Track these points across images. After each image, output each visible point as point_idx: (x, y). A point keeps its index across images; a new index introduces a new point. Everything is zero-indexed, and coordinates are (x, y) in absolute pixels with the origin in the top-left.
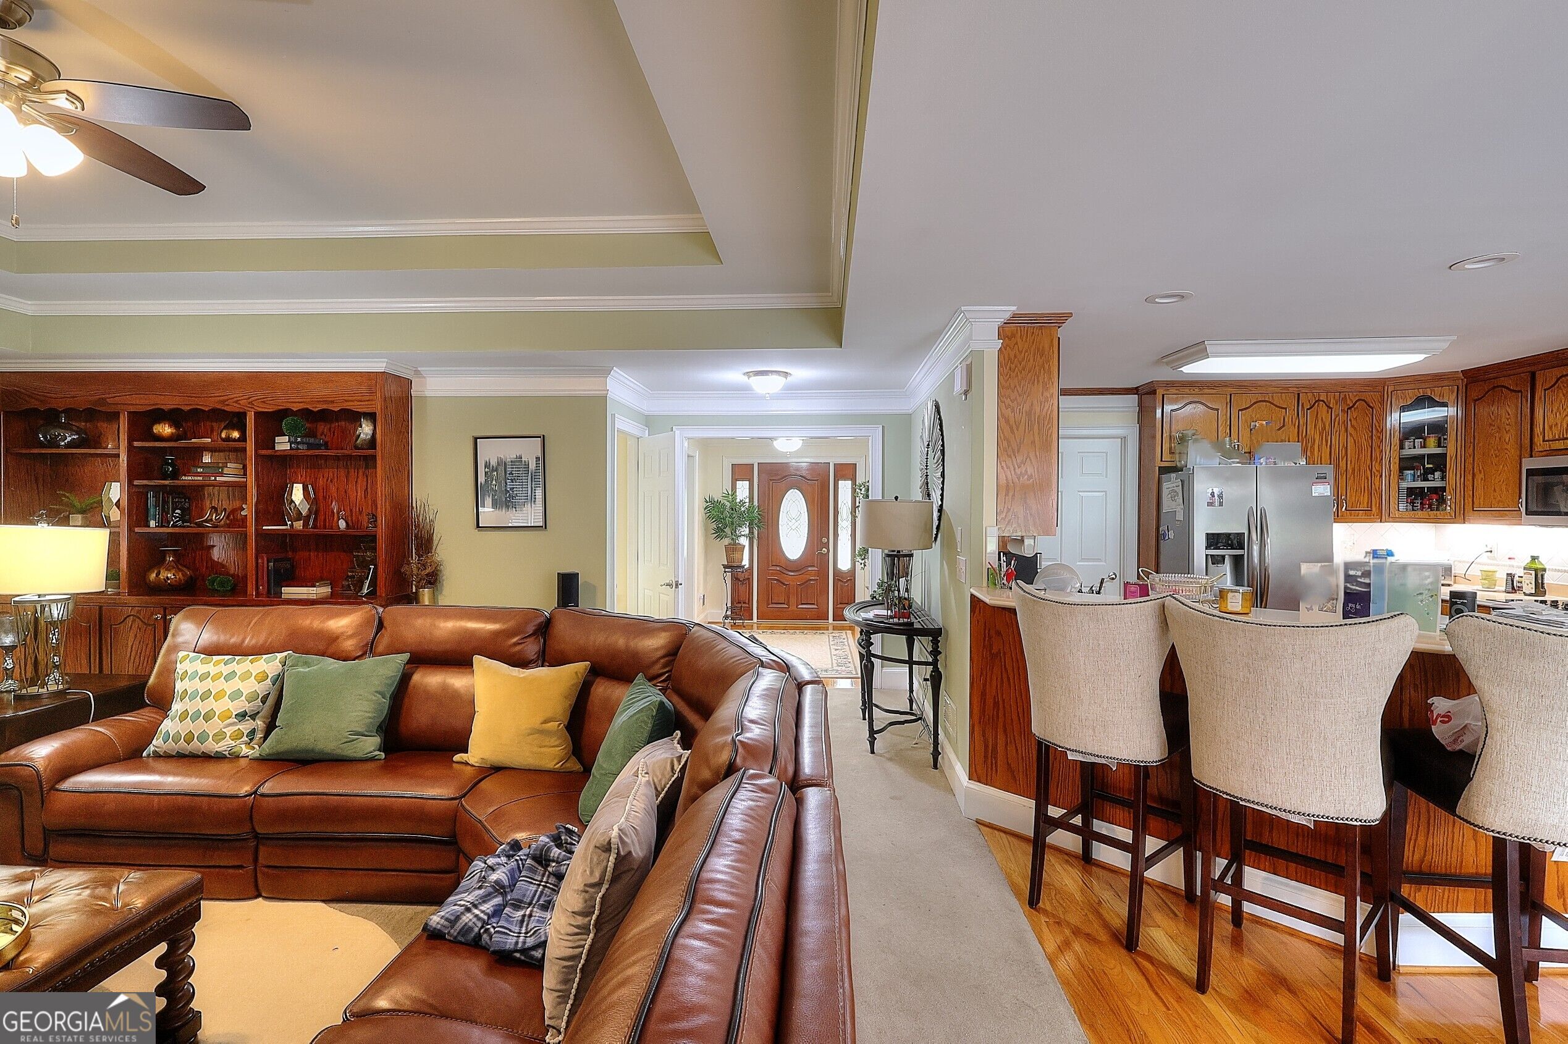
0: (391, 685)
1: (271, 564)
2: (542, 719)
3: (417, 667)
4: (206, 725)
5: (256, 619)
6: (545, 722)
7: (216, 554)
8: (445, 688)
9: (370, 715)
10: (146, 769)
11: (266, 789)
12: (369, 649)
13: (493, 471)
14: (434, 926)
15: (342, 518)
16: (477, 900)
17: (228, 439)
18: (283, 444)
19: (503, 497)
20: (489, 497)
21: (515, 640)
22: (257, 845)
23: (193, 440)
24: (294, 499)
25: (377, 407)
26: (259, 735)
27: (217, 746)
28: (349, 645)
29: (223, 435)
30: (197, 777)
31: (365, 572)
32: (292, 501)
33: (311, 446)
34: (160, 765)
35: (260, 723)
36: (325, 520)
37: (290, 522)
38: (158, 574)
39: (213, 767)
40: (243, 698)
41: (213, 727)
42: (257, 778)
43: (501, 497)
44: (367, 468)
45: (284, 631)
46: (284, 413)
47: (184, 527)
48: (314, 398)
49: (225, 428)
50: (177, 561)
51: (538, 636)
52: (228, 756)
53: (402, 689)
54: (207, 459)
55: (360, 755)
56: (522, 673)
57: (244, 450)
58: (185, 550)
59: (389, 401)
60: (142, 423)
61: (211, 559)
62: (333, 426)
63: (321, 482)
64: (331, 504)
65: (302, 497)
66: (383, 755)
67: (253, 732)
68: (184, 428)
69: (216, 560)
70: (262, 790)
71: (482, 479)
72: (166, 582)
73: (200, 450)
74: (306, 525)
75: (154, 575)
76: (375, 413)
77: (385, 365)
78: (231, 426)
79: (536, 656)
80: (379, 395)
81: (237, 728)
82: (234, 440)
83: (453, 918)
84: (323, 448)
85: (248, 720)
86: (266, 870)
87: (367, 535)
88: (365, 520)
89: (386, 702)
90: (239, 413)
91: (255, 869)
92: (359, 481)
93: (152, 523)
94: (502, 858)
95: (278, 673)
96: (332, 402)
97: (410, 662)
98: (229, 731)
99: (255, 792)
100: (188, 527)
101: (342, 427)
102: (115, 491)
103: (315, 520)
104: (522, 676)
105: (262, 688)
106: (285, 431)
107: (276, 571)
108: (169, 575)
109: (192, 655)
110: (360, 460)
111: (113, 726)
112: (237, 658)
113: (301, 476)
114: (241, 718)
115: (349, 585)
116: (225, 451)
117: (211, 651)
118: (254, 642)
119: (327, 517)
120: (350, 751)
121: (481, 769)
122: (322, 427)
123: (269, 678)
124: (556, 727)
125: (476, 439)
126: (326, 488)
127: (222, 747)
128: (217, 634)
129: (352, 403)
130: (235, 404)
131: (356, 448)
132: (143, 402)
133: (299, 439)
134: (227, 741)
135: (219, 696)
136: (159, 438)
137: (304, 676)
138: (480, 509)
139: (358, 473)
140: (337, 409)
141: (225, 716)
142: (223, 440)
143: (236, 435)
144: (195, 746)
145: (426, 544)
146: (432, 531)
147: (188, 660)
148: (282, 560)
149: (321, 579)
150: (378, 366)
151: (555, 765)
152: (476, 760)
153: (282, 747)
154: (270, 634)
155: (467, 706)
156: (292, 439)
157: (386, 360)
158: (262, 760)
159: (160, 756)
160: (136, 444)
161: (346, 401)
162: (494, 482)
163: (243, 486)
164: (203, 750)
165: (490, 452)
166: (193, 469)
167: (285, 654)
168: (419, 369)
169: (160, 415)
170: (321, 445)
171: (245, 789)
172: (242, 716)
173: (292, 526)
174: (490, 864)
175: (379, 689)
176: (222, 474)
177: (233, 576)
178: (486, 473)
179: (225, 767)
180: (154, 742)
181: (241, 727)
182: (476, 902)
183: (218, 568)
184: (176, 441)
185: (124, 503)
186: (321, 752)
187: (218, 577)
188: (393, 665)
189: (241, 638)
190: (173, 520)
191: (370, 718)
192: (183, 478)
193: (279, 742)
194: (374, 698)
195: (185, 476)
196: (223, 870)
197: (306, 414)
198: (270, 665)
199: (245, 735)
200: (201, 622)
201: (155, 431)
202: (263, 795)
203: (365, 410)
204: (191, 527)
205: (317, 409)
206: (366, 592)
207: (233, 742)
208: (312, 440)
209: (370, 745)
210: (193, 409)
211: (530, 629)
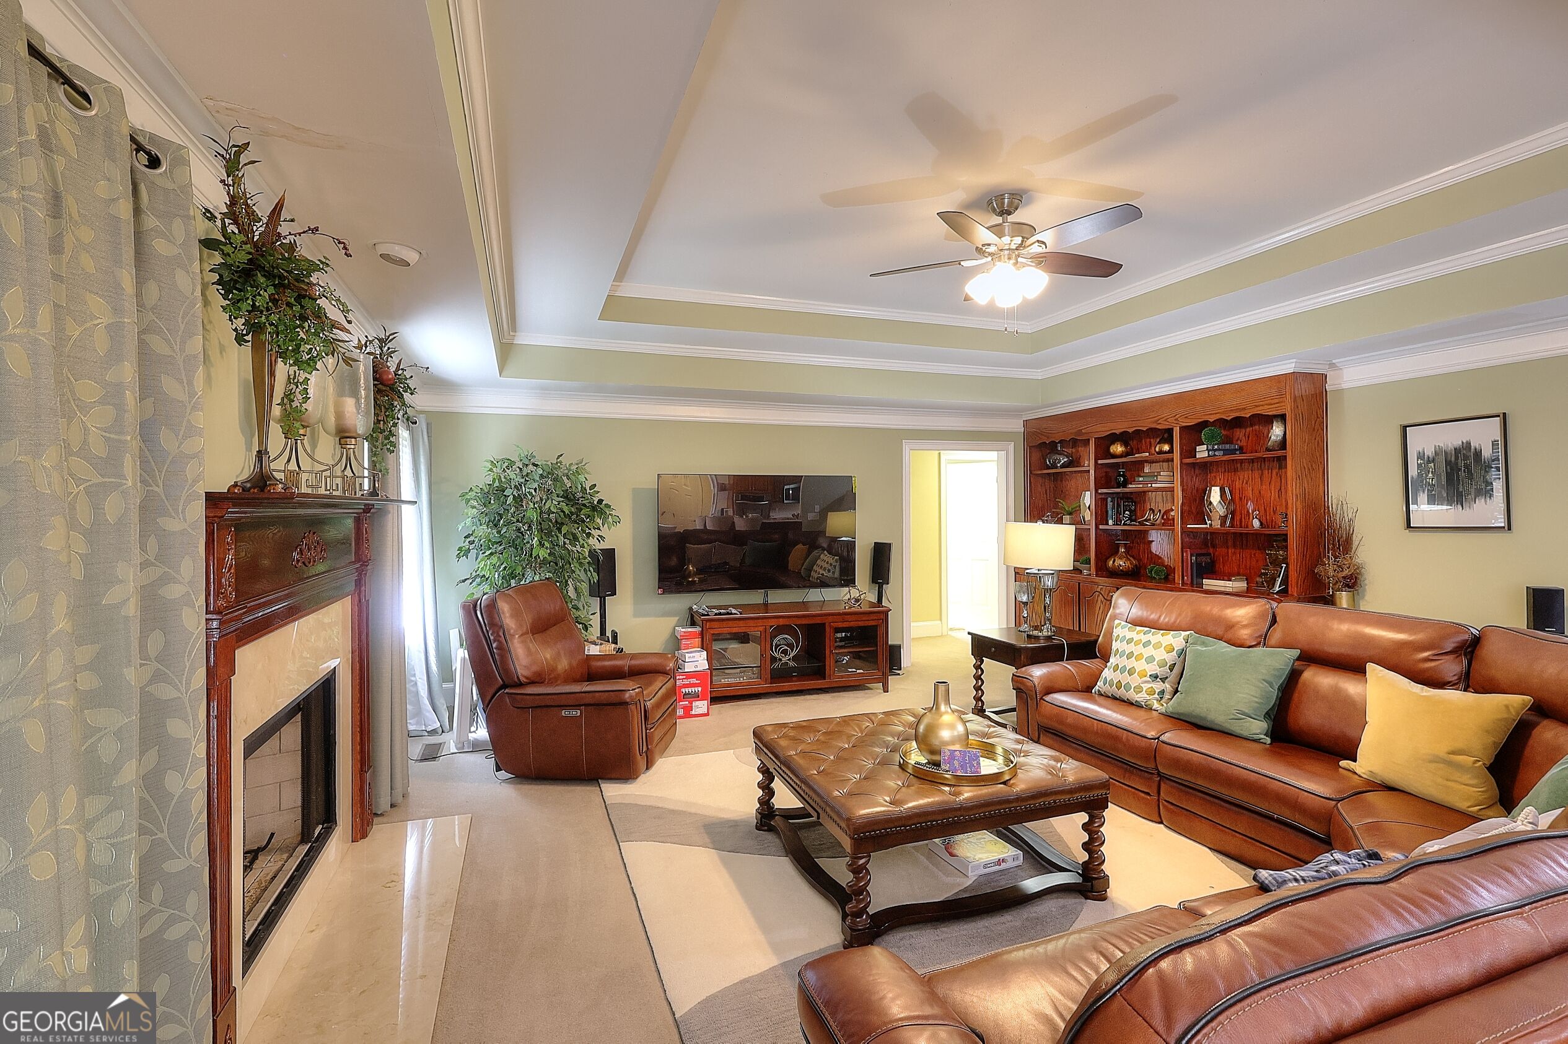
0: (1280, 677)
1: (1194, 558)
2: (1450, 749)
3: (1309, 665)
4: (1129, 678)
5: (1170, 601)
6: (1453, 753)
7: (1155, 548)
8: (1337, 691)
9: (1257, 700)
10: (1092, 700)
11: (1165, 738)
12: (1263, 640)
13: (1429, 462)
14: (1263, 879)
15: (1256, 518)
16: (1308, 877)
17: (1161, 452)
18: (1202, 452)
19: (1443, 492)
20: (1424, 492)
21: (1426, 654)
22: (1160, 780)
23: (1136, 455)
24: (1212, 501)
25: (1287, 409)
26: (1167, 696)
27: (1137, 696)
28: (1244, 634)
29: (1157, 449)
30: (1121, 714)
31: (1277, 571)
32: (1211, 503)
33: (1226, 452)
34: (1101, 700)
35: (1168, 687)
36: (1241, 520)
37: (1210, 522)
38: (1114, 562)
39: (1133, 710)
40: (1155, 663)
41: (1134, 681)
42: (1161, 727)
43: (1441, 492)
44: (1280, 468)
45: (1189, 614)
46: (1205, 424)
47: (1132, 525)
48: (1227, 409)
49: (1159, 443)
50: (1127, 552)
51: (1461, 655)
52: (1145, 707)
53: (1291, 682)
54: (1147, 470)
55: (1245, 733)
56: (1426, 692)
57: (1172, 460)
58: (1133, 543)
59: (1299, 401)
60: (1103, 445)
61: (1151, 552)
62: (1248, 430)
63: (1238, 484)
64: (1247, 504)
65: (1219, 498)
66: (1268, 740)
67: (1162, 692)
68: (1131, 446)
69: (1154, 552)
70: (1162, 738)
71: (1413, 472)
72: (1119, 568)
73: (1141, 464)
74: (1223, 524)
75: (1111, 562)
76: (1286, 414)
77: (1293, 365)
78: (1163, 441)
79: (1456, 678)
80: (1288, 397)
81: (1150, 686)
82: (1166, 453)
83: (1280, 880)
84: (1238, 452)
85: (1159, 682)
86: (1165, 803)
87: (1280, 534)
88: (1279, 519)
89: (1274, 694)
90: (1169, 429)
91: (1159, 800)
92: (1273, 483)
93: (1110, 522)
94: (1353, 860)
95: (1182, 648)
96: (1244, 409)
97: (1299, 659)
98: (1145, 686)
99: (1158, 738)
100: (1134, 525)
101: (1256, 431)
102: (1088, 499)
103: (1233, 519)
104: (1424, 694)
105: (1171, 658)
106: (1203, 440)
107: (1199, 565)
108: (1121, 563)
109: (1123, 623)
110: (1274, 461)
111: (1075, 666)
112: (1153, 630)
113: (1220, 480)
114: (1154, 679)
115: (1262, 582)
116: (1160, 462)
117: (1137, 623)
118: (1167, 620)
119: (1243, 517)
120: (1236, 728)
121: (1369, 782)
122: (1239, 433)
123: (1175, 651)
124: (1470, 764)
125: (1404, 428)
126: (1242, 490)
127: (1141, 697)
128: (1141, 609)
129: (1261, 408)
130: (1165, 423)
131: (1268, 450)
132: (1104, 429)
133: (1216, 447)
134: (1143, 694)
135: (1139, 657)
136: (1114, 456)
137: (1201, 653)
138: (1412, 507)
139: (1271, 473)
140: (1248, 416)
141: (1142, 674)
142: (1158, 453)
143: (1166, 448)
144: (1122, 693)
145: (1344, 544)
146: (1351, 530)
147: (1120, 627)
148: (1203, 555)
149: (1238, 574)
150: (1287, 367)
151: (1469, 807)
152: (1363, 771)
153: (1181, 710)
154: (1180, 615)
155: (1357, 713)
156: (1210, 447)
157: (1295, 360)
158: (1168, 716)
159: (1102, 695)
160: (1100, 462)
161: (1257, 406)
162: (1430, 475)
163: (1172, 490)
164: (1128, 697)
165: (1423, 442)
166: (1137, 479)
167: (1188, 633)
168: (1334, 361)
169: (1114, 438)
170: (1236, 450)
171: (1151, 734)
172: (1155, 677)
173: (1211, 525)
174: (1336, 857)
175: (1267, 678)
176: (1156, 482)
177: (1166, 567)
178: (1419, 466)
179: (1141, 713)
180: (1098, 683)
181: (1153, 686)
182: (1306, 878)
183: (1156, 559)
184: (1125, 457)
185: (1093, 507)
186: (1212, 722)
187: (1155, 567)
188: (1282, 659)
189: (1158, 615)
190: (1123, 520)
191: (1257, 702)
192: (1130, 486)
193: (1179, 704)
194: (1261, 685)
195: (1131, 484)
196: (1137, 792)
197: (1222, 423)
198: (1176, 640)
199: (1157, 693)
200: (1133, 600)
201: (1111, 451)
202: (1163, 742)
203: (1274, 413)
204: (1136, 525)
205: (1230, 418)
206: (1277, 589)
207: (1148, 696)
208: (1227, 446)
209: (1258, 727)
210: (1136, 430)
211: (1450, 646)
